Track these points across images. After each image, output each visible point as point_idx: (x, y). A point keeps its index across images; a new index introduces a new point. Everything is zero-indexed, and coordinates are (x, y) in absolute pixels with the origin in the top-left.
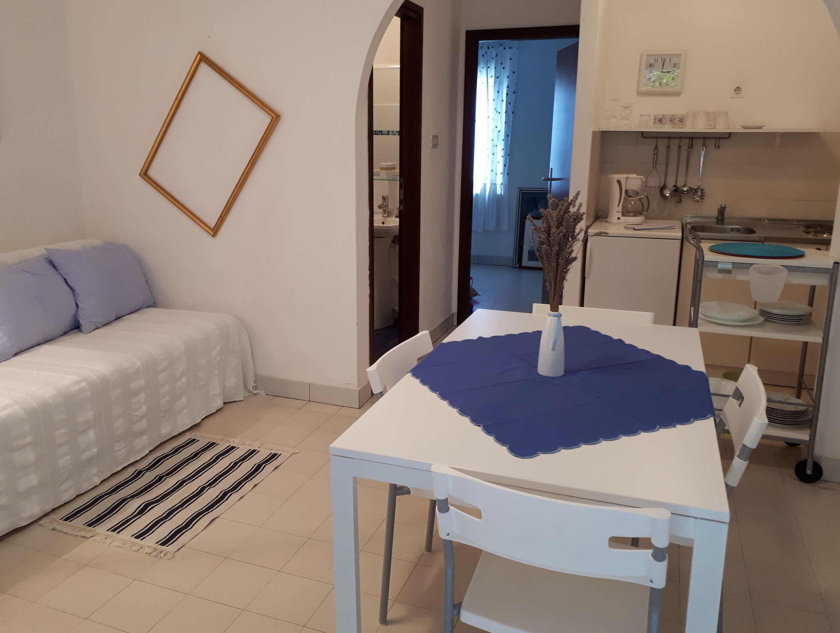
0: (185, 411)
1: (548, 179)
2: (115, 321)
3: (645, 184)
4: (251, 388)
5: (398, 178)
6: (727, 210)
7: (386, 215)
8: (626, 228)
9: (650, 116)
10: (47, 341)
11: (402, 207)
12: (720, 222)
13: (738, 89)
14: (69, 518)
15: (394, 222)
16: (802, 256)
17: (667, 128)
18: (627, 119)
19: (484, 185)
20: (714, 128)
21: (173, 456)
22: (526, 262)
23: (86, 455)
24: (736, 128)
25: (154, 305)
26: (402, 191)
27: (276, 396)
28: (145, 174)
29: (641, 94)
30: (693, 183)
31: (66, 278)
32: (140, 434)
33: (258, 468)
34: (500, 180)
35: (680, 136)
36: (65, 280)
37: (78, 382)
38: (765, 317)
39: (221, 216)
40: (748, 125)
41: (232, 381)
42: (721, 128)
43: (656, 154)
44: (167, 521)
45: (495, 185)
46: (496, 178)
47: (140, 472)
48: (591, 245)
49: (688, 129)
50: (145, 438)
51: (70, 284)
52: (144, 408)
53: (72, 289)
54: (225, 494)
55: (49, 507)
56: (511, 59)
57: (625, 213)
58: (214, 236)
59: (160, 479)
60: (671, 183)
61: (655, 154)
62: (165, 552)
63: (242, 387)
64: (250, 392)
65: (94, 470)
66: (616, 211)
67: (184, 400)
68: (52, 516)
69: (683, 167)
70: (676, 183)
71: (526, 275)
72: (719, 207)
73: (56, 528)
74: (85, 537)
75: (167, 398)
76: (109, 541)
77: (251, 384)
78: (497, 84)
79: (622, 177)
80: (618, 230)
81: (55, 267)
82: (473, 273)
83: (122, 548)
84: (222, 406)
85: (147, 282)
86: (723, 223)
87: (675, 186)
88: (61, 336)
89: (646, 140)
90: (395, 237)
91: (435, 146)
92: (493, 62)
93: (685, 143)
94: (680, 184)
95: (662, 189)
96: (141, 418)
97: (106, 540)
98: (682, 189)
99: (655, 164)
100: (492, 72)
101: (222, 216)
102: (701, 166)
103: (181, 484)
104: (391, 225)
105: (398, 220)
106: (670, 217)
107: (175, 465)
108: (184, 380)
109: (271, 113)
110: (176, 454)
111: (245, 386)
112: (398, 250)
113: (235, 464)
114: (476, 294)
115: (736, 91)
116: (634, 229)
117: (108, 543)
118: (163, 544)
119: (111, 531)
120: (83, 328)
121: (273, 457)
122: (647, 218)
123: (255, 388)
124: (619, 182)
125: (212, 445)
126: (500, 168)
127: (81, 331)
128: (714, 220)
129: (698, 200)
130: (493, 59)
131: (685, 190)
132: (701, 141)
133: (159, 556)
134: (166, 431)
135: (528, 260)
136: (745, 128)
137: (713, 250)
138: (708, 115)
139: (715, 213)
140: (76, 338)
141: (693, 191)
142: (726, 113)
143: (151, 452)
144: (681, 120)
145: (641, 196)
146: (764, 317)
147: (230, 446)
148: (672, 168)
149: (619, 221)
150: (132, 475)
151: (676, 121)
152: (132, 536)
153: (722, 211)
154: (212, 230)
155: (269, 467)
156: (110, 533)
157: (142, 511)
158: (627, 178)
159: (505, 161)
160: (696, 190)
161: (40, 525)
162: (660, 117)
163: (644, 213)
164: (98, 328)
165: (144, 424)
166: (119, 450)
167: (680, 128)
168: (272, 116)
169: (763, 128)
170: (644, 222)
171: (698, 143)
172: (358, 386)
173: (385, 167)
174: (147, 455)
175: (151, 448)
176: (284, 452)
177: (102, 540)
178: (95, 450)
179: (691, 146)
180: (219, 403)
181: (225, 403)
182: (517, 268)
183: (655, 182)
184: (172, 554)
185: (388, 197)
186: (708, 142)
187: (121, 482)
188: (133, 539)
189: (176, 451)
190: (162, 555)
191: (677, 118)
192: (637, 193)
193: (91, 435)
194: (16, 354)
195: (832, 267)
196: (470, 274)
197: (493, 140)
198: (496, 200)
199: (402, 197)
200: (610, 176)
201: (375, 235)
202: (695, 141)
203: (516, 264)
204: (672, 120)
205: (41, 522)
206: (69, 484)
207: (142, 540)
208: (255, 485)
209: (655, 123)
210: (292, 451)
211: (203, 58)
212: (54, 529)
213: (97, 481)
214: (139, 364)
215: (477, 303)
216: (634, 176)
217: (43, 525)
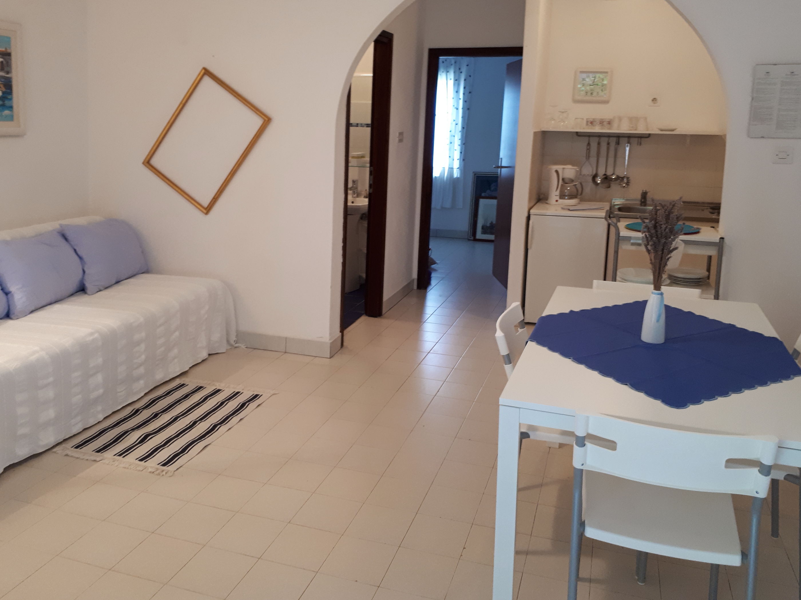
0: (176, 360)
1: (498, 167)
2: (116, 285)
3: (579, 174)
4: (232, 342)
5: (368, 165)
6: (649, 194)
7: (355, 195)
8: (563, 209)
9: (583, 119)
10: (56, 302)
11: (371, 190)
12: (643, 204)
13: (654, 100)
14: (78, 446)
15: (363, 202)
16: (697, 232)
17: (597, 129)
18: (564, 122)
19: (443, 168)
20: (636, 130)
21: (166, 397)
22: (479, 235)
23: (94, 395)
24: (654, 130)
25: (147, 271)
26: (372, 177)
27: (255, 349)
28: (148, 163)
29: (576, 101)
30: (621, 172)
31: (76, 248)
32: (138, 379)
33: (243, 406)
34: (456, 164)
35: (609, 136)
36: (75, 250)
37: (92, 334)
38: (672, 280)
39: (214, 198)
40: (663, 128)
41: (216, 336)
42: (641, 130)
43: (589, 149)
44: (166, 448)
45: (452, 169)
46: (453, 163)
47: (137, 411)
48: (533, 223)
49: (614, 130)
50: (142, 382)
51: (79, 253)
52: (143, 357)
53: (80, 258)
54: (215, 426)
55: (61, 438)
56: (467, 65)
57: (562, 196)
58: (207, 214)
59: (156, 416)
60: (601, 172)
61: (587, 149)
62: (166, 471)
63: (225, 341)
64: (232, 345)
65: (99, 408)
66: (554, 194)
67: (176, 351)
68: (64, 445)
69: (611, 160)
70: (606, 172)
71: (479, 246)
72: (641, 192)
73: (69, 454)
74: (95, 461)
75: (163, 349)
76: (116, 463)
77: (233, 338)
78: (456, 85)
79: (559, 168)
80: (556, 210)
81: (66, 239)
82: (433, 244)
83: (128, 468)
84: (208, 356)
85: (142, 252)
86: (645, 205)
87: (605, 175)
88: (67, 297)
89: (579, 138)
90: (363, 214)
91: (401, 141)
92: (453, 67)
93: (613, 141)
94: (609, 173)
95: (595, 177)
96: (141, 365)
97: (113, 463)
98: (611, 177)
99: (588, 157)
100: (451, 75)
101: (216, 197)
102: (627, 158)
103: (175, 419)
104: (360, 205)
105: (367, 200)
106: (601, 200)
107: (169, 404)
108: (177, 333)
109: (263, 117)
110: (168, 395)
111: (228, 341)
112: (366, 225)
113: (222, 403)
114: (434, 263)
115: (653, 101)
116: (569, 210)
117: (116, 465)
118: (164, 465)
119: (118, 456)
120: (88, 291)
121: (255, 397)
122: (582, 200)
123: (236, 342)
124: (557, 172)
125: (199, 388)
126: (457, 155)
127: (86, 293)
128: (639, 202)
129: (625, 186)
130: (452, 65)
131: (613, 178)
132: (626, 139)
133: (162, 474)
134: (160, 376)
135: (482, 234)
136: (662, 130)
137: (629, 228)
138: (631, 119)
139: (639, 197)
140: (83, 299)
141: (620, 179)
142: (646, 119)
143: (146, 394)
144: (609, 123)
145: (576, 183)
146: (670, 280)
147: (216, 389)
148: (602, 160)
149: (557, 203)
150: (131, 413)
151: (605, 123)
152: (136, 459)
153: (644, 195)
154: (206, 209)
155: (252, 405)
156: (117, 457)
157: (143, 440)
158: (564, 168)
159: (461, 149)
160: (623, 178)
161: (55, 452)
162: (592, 120)
163: (579, 197)
164: (100, 291)
165: (142, 370)
166: (120, 392)
167: (609, 129)
168: (263, 118)
169: (676, 130)
170: (579, 203)
171: (623, 140)
172: (330, 340)
173: (356, 156)
174: (142, 397)
175: (147, 391)
176: (265, 393)
177: (110, 463)
178: (101, 391)
179: (618, 143)
180: (204, 355)
181: (209, 355)
182: (471, 240)
183: (588, 170)
184: (172, 472)
185: (357, 180)
186: (632, 140)
187: (121, 418)
188: (137, 462)
189: (168, 393)
190: (164, 473)
191: (605, 121)
192: (572, 181)
193: (99, 378)
194: (32, 312)
195: (718, 241)
196: (429, 246)
197: (450, 131)
198: (453, 182)
199: (371, 182)
200: (549, 167)
201: (349, 213)
202: (621, 139)
203: (471, 237)
204: (601, 122)
205: (54, 450)
206: (79, 418)
207: (145, 462)
208: (241, 419)
209: (587, 124)
210: (272, 392)
211: (206, 72)
212: (67, 455)
213: (101, 417)
214: (142, 319)
215: (435, 270)
216: (570, 167)
217: (56, 452)
